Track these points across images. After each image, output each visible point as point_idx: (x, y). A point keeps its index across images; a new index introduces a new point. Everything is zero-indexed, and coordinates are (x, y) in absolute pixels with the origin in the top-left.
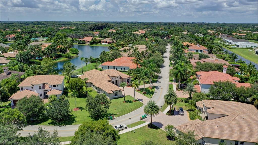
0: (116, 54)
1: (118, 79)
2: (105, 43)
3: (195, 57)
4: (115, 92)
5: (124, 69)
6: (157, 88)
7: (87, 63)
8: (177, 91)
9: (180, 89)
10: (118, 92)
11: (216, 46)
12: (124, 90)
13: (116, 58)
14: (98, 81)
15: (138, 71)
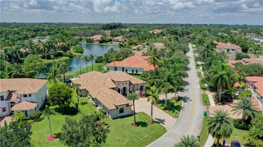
0: (127, 53)
1: (127, 86)
2: (116, 42)
3: (228, 57)
4: (119, 108)
5: (137, 71)
6: (185, 99)
7: (87, 62)
8: (216, 105)
9: (220, 103)
10: (125, 107)
11: (251, 45)
12: (134, 105)
13: (126, 57)
14: (96, 89)
15: (157, 74)
